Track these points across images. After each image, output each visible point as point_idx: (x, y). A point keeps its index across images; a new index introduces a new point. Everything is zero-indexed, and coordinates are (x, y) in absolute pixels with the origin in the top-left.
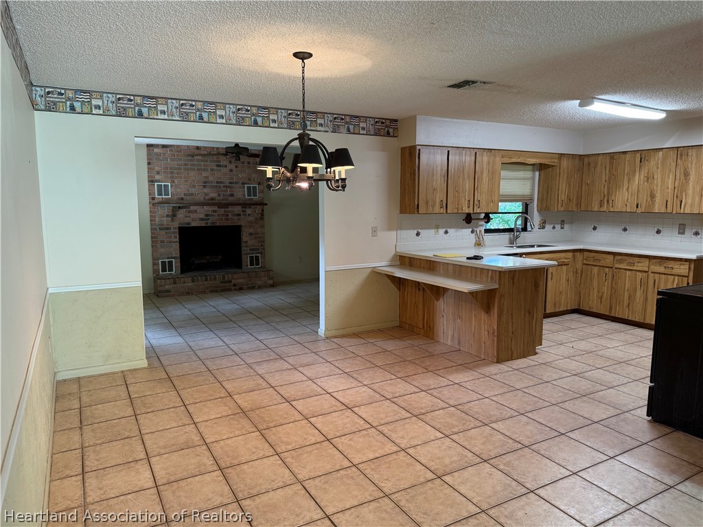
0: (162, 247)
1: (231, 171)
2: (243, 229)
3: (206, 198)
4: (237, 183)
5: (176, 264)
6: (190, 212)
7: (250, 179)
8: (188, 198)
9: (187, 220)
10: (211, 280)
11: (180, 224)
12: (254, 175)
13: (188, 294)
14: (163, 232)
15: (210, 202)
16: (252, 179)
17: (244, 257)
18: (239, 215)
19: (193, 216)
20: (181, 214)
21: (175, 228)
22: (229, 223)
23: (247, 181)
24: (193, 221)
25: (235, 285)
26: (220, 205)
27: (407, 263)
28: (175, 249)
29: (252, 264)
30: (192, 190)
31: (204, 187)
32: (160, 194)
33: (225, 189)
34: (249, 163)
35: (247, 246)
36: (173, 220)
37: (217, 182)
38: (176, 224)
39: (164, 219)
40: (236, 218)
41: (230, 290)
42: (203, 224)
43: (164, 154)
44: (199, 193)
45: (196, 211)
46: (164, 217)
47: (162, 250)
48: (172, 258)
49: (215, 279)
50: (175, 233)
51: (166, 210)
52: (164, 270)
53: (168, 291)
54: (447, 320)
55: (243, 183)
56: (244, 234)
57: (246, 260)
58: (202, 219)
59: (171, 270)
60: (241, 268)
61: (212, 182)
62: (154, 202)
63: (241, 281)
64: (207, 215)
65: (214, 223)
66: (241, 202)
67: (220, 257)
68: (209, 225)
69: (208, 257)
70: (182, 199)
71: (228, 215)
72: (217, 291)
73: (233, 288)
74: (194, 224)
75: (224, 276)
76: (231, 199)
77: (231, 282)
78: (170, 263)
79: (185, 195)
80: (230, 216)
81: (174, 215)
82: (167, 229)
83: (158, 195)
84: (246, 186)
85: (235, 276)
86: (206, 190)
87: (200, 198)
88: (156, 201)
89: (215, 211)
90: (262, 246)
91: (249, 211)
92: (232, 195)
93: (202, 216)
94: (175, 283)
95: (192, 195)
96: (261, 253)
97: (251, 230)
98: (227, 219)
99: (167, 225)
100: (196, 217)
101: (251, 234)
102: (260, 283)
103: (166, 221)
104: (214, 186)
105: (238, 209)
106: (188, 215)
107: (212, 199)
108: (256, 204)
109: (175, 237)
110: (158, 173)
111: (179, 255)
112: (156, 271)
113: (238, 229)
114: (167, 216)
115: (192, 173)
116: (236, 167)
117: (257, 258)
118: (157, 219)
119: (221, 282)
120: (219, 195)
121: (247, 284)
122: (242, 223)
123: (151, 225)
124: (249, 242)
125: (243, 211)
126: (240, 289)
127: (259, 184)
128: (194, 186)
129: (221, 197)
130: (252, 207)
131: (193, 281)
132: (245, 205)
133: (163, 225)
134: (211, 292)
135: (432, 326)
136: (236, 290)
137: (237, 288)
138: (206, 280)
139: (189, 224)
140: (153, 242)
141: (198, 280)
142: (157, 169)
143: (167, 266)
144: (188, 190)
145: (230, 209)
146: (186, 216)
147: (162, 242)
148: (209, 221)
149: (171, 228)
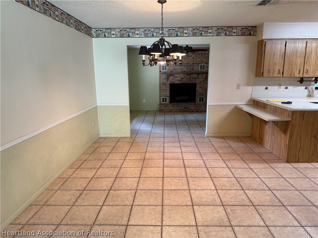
0: (163, 92)
1: (193, 58)
2: (197, 85)
3: (182, 71)
4: (196, 64)
5: (168, 99)
6: (175, 77)
7: (202, 62)
8: (174, 71)
9: (173, 81)
10: (180, 106)
11: (170, 82)
12: (204, 60)
13: (170, 112)
14: (164, 86)
15: (184, 72)
16: (203, 61)
17: (197, 97)
18: (196, 78)
19: (176, 79)
20: (171, 78)
21: (168, 84)
22: (191, 82)
23: (201, 63)
24: (176, 81)
25: (190, 110)
26: (188, 74)
27: (256, 104)
28: (168, 93)
29: (200, 101)
32: (163, 70)
33: (190, 66)
34: (202, 54)
35: (198, 93)
36: (167, 81)
37: (187, 64)
38: (169, 82)
39: (164, 80)
40: (194, 80)
41: (187, 112)
42: (180, 82)
44: (179, 69)
45: (177, 77)
46: (164, 79)
47: (163, 93)
48: (167, 96)
49: (182, 106)
50: (168, 86)
51: (165, 76)
52: (163, 101)
53: (163, 110)
54: (268, 136)
55: (199, 64)
56: (197, 87)
57: (198, 99)
58: (179, 80)
59: (166, 101)
60: (195, 103)
61: (185, 64)
62: (161, 73)
63: (193, 108)
64: (181, 79)
65: (184, 82)
66: (197, 72)
67: (188, 97)
68: (182, 83)
69: (182, 97)
70: (172, 71)
71: (190, 79)
72: (182, 112)
73: (189, 111)
74: (176, 82)
75: (185, 105)
76: (192, 71)
77: (188, 108)
78: (166, 98)
79: (173, 70)
80: (192, 79)
81: (168, 79)
82: (165, 84)
83: (162, 70)
84: (200, 65)
85: (190, 106)
86: (182, 68)
87: (179, 71)
88: (161, 72)
89: (185, 77)
90: (205, 93)
91: (200, 76)
92: (193, 69)
93: (179, 79)
94: (165, 107)
95: (176, 70)
96: (205, 96)
97: (201, 85)
98: (190, 80)
99: (165, 83)
100: (176, 80)
101: (200, 87)
102: (201, 109)
103: (165, 81)
104: (185, 66)
105: (195, 76)
106: (174, 78)
107: (184, 71)
108: (204, 73)
109: (168, 88)
111: (169, 95)
112: (160, 101)
113: (194, 85)
114: (165, 79)
116: (196, 56)
117: (203, 98)
118: (161, 80)
119: (184, 108)
120: (187, 69)
121: (196, 110)
122: (197, 82)
123: (160, 82)
124: (199, 91)
125: (198, 77)
126: (192, 112)
127: (206, 63)
128: (177, 66)
129: (188, 70)
130: (201, 74)
131: (173, 107)
132: (198, 74)
133: (164, 82)
134: (180, 112)
135: (262, 139)
136: (190, 112)
137: (191, 111)
138: (178, 106)
139: (174, 82)
140: (160, 90)
141: (174, 106)
143: (165, 100)
144: (175, 68)
145: (192, 76)
146: (173, 79)
147: (163, 90)
148: (182, 81)
149: (166, 84)
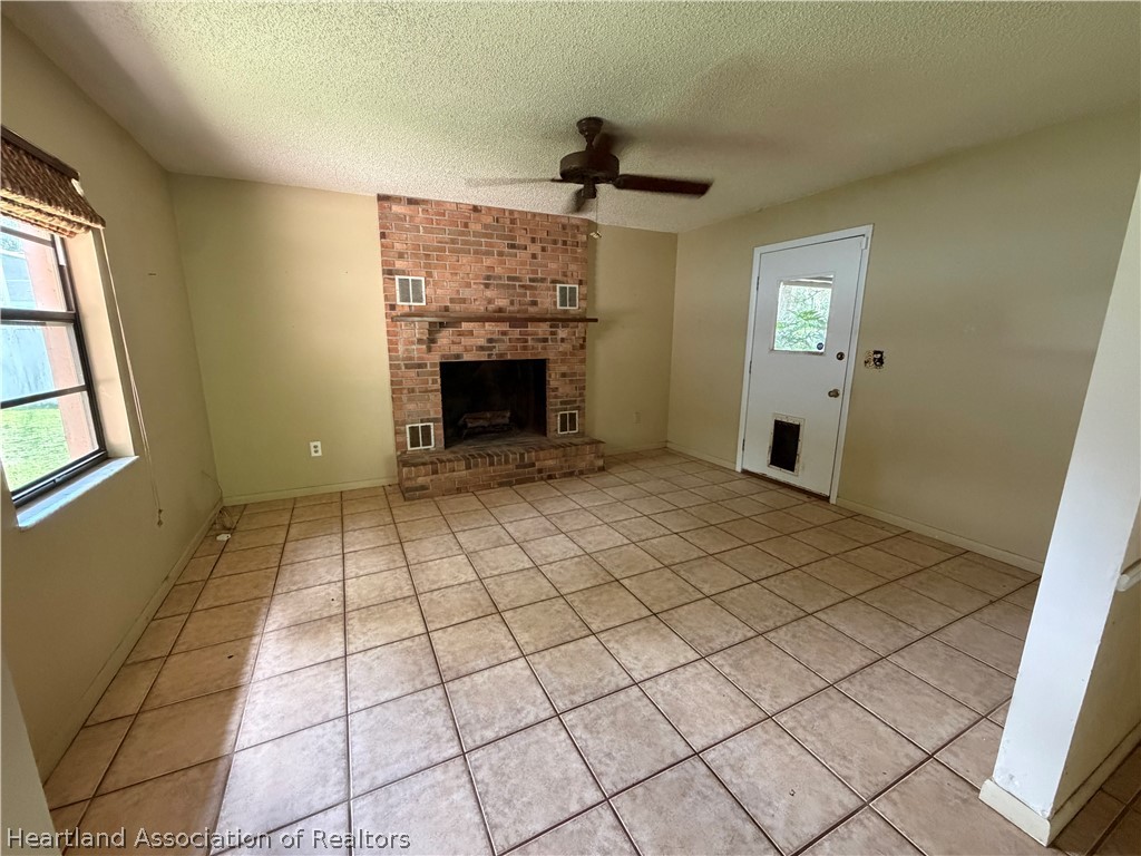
0: (410, 400)
1: (534, 256)
2: (551, 365)
3: (491, 307)
4: (543, 280)
5: (436, 432)
6: (461, 334)
7: (565, 275)
8: (457, 307)
9: (456, 349)
11: (443, 356)
12: (573, 267)
13: (459, 491)
14: (412, 373)
15: (497, 316)
16: (569, 274)
17: (550, 415)
18: (545, 340)
19: (466, 341)
20: (445, 338)
21: (433, 365)
22: (529, 356)
23: (560, 278)
24: (466, 350)
25: (540, 471)
26: (514, 322)
28: (433, 406)
29: (563, 428)
30: (466, 293)
31: (487, 286)
32: (405, 298)
33: (522, 291)
34: (565, 243)
35: (556, 397)
36: (429, 350)
37: (509, 278)
38: (435, 358)
39: (414, 347)
40: (540, 345)
41: (532, 480)
42: (483, 356)
43: (411, 217)
44: (478, 298)
45: (471, 333)
46: (413, 343)
47: (411, 406)
48: (428, 420)
50: (432, 374)
51: (418, 329)
52: (415, 443)
53: (423, 488)
55: (554, 282)
56: (553, 376)
57: (554, 421)
58: (481, 348)
59: (427, 441)
60: (545, 434)
61: (500, 278)
62: (394, 313)
63: (551, 463)
64: (490, 341)
65: (501, 355)
66: (549, 316)
67: (508, 414)
68: (494, 358)
69: (488, 415)
70: (446, 309)
71: (526, 341)
73: (537, 476)
74: (467, 357)
75: (522, 455)
76: (532, 310)
77: (533, 465)
78: (426, 430)
79: (452, 301)
80: (530, 343)
81: (432, 341)
82: (420, 366)
83: (402, 300)
84: (558, 286)
85: (542, 454)
86: (489, 293)
87: (478, 307)
88: (398, 312)
89: (504, 333)
90: (581, 395)
91: (562, 333)
92: (534, 303)
93: (482, 342)
94: (435, 472)
95: (464, 301)
96: (578, 408)
97: (564, 369)
99: (419, 358)
100: (471, 344)
101: (564, 375)
102: (582, 465)
103: (417, 351)
104: (503, 285)
105: (543, 329)
106: (457, 339)
107: (500, 310)
108: (575, 320)
109: (434, 382)
110: (401, 256)
111: (440, 416)
112: (400, 446)
113: (539, 367)
114: (420, 341)
115: (464, 259)
116: (543, 249)
117: (572, 417)
118: (401, 348)
119: (517, 467)
120: (512, 303)
121: (562, 468)
122: (551, 356)
123: (391, 358)
124: (560, 390)
125: (553, 333)
126: (550, 477)
127: (580, 283)
128: (468, 285)
129: (516, 307)
130: (571, 324)
131: (468, 467)
132: (557, 320)
133: (411, 358)
136: (542, 479)
137: (544, 475)
139: (458, 356)
140: (393, 391)
141: (476, 465)
142: (398, 246)
143: (420, 436)
144: (458, 292)
145: (531, 328)
146: (453, 343)
147: (412, 391)
148: (495, 352)
149: (426, 365)
